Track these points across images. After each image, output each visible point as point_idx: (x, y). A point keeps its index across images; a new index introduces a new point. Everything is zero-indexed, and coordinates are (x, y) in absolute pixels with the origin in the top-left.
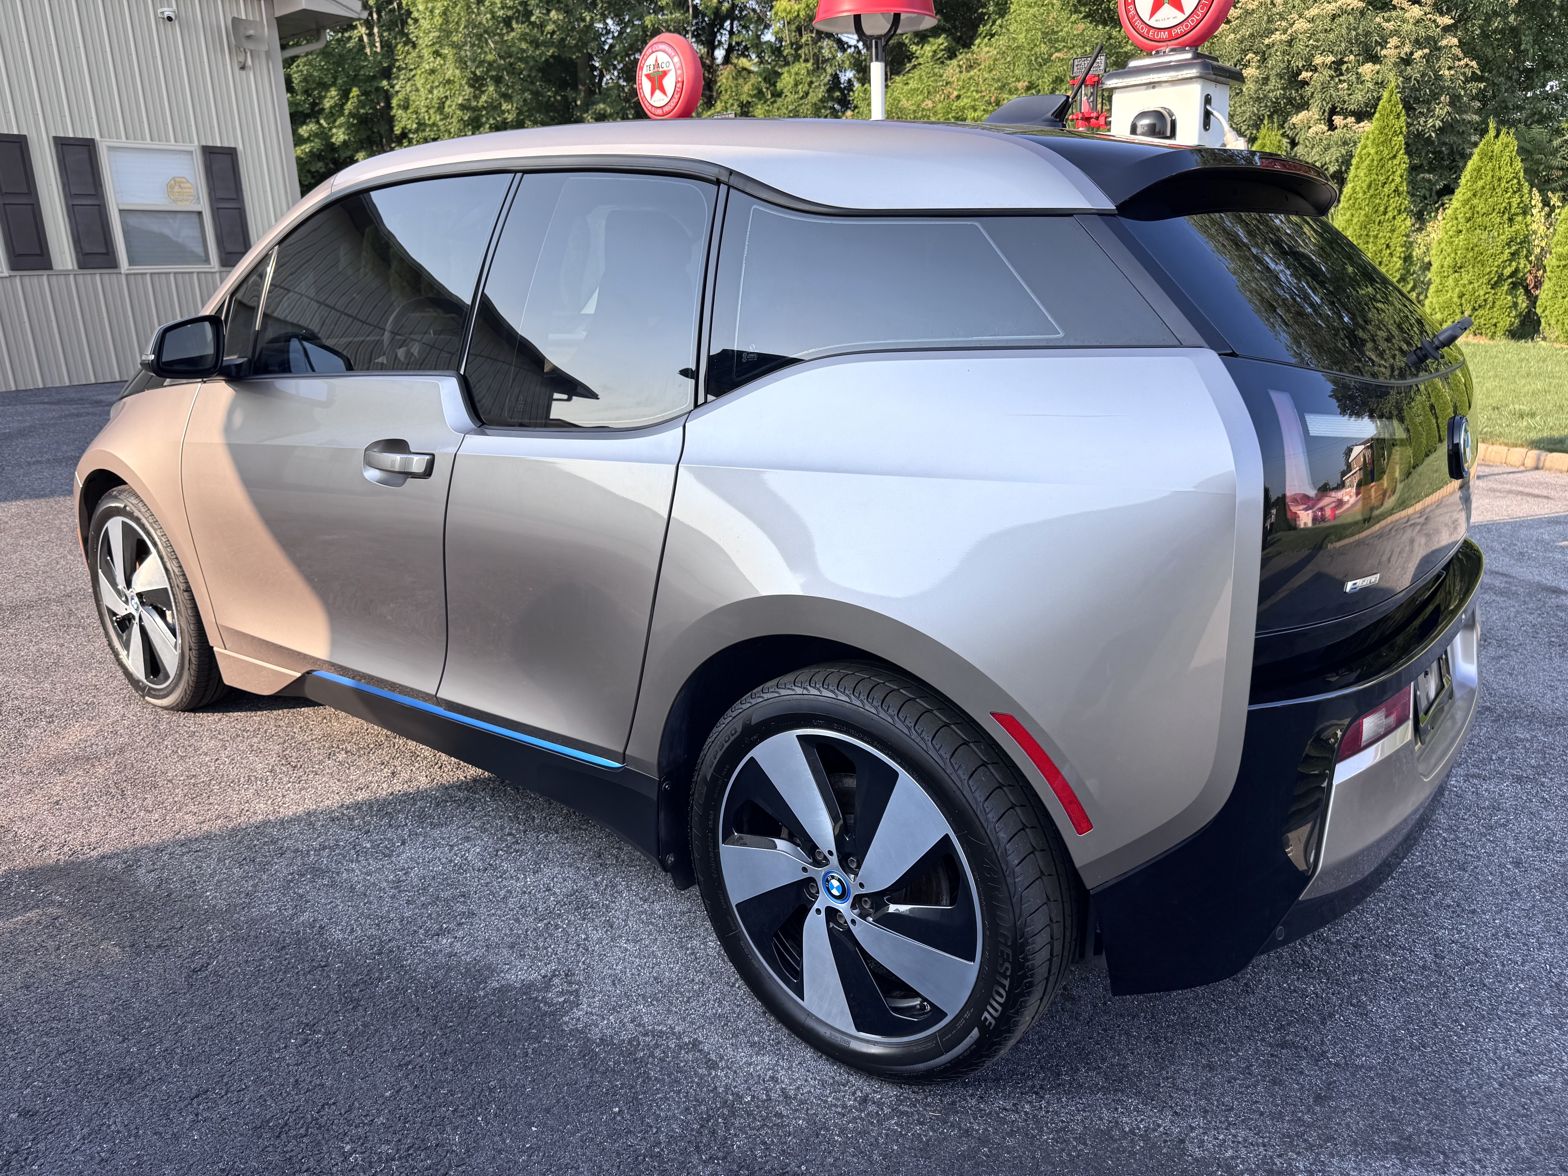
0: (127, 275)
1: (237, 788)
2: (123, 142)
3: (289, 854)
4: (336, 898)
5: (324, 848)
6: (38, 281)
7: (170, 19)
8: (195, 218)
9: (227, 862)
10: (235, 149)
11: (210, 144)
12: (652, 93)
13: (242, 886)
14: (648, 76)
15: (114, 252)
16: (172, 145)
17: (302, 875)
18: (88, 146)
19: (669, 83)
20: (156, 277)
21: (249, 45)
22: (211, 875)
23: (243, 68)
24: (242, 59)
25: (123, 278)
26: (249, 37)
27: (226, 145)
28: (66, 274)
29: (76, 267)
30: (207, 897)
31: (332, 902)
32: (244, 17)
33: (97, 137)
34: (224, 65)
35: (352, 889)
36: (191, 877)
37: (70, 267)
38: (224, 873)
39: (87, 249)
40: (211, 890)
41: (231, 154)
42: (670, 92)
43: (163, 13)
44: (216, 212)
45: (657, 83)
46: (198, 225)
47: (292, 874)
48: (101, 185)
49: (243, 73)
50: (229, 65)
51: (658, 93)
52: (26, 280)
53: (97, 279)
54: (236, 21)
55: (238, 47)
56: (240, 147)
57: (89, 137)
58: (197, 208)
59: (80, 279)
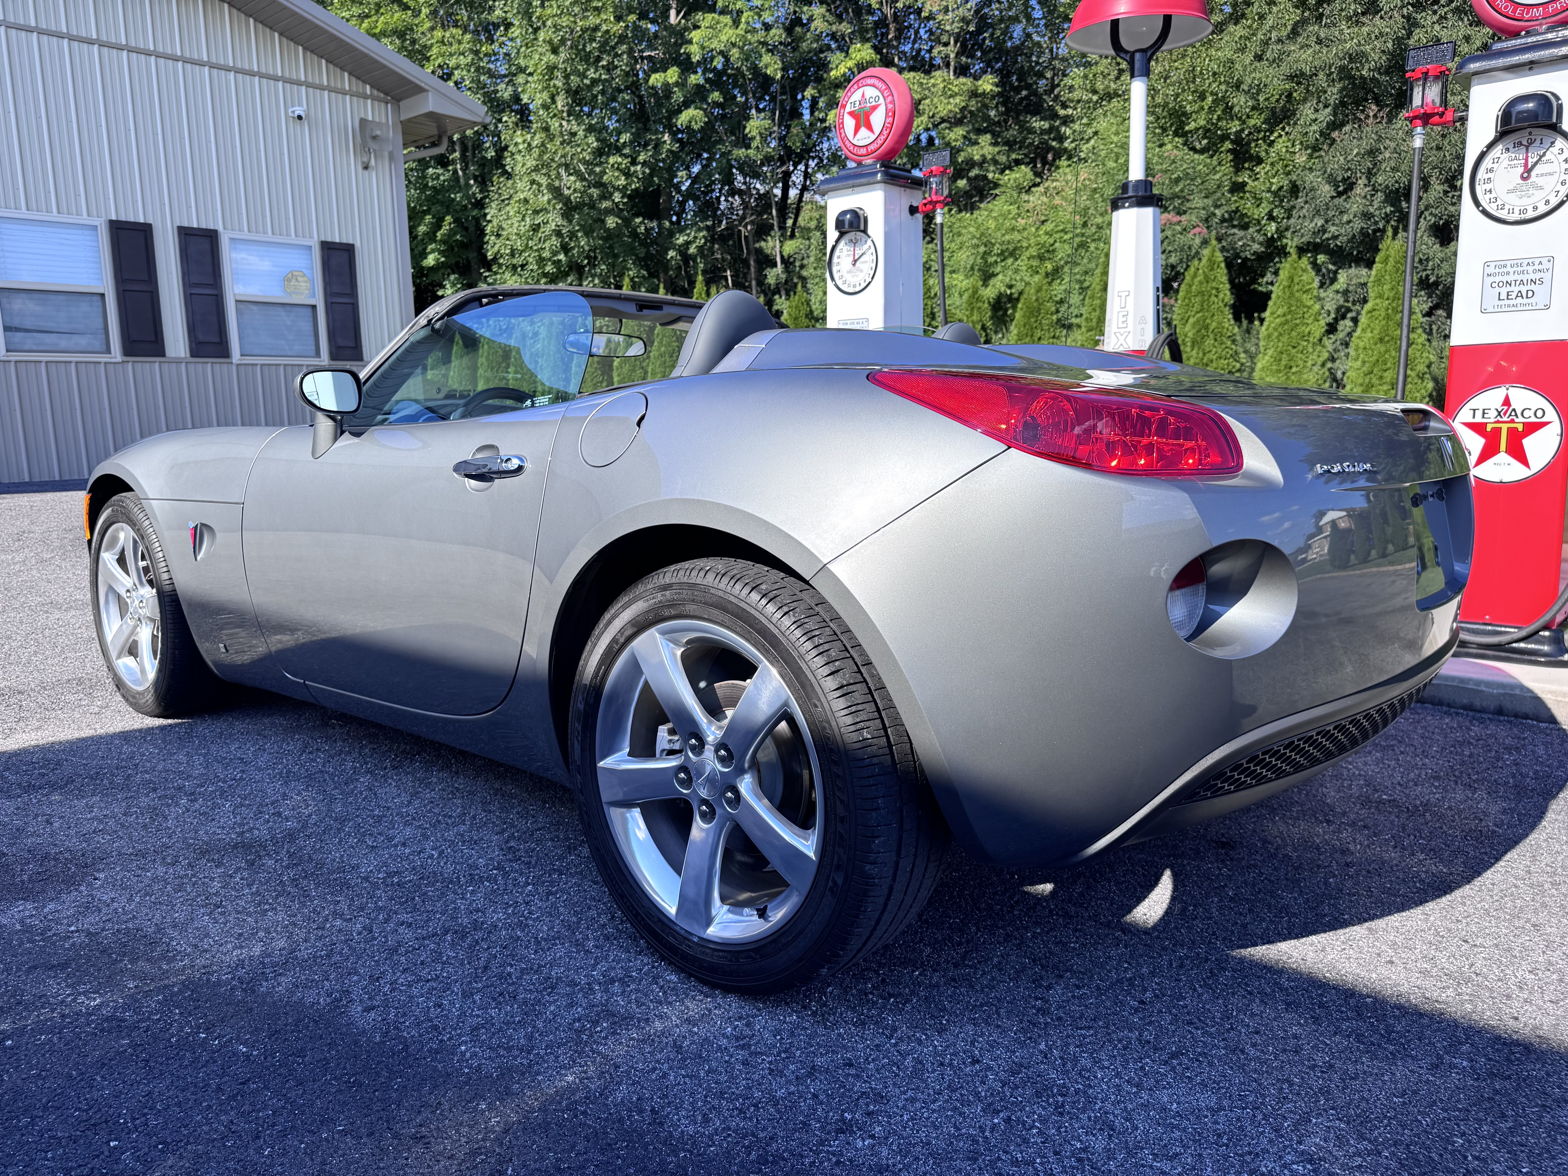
0: (238, 365)
1: (460, 891)
2: (245, 235)
3: (563, 989)
4: (658, 1062)
5: (612, 981)
6: (150, 367)
7: (300, 117)
8: (309, 311)
9: (477, 998)
10: (352, 246)
11: (330, 240)
12: (856, 130)
13: (510, 1038)
14: (851, 114)
15: (227, 342)
16: (293, 240)
17: (596, 1023)
18: (211, 236)
19: (878, 119)
20: (266, 368)
21: (373, 145)
22: (459, 1016)
23: (366, 168)
24: (365, 160)
25: (234, 368)
26: (375, 138)
27: (344, 241)
28: (178, 361)
29: (188, 355)
30: (463, 1054)
31: (655, 1069)
32: (370, 118)
33: (220, 229)
34: (349, 164)
35: (678, 1048)
36: (431, 1021)
37: (183, 355)
38: (478, 1016)
39: (201, 337)
40: (466, 1042)
41: (348, 250)
42: (877, 128)
43: (293, 112)
44: (330, 307)
45: (863, 119)
46: (311, 319)
47: (579, 1020)
48: (220, 276)
49: (366, 172)
50: (353, 164)
51: (863, 131)
52: (138, 366)
53: (208, 367)
54: (363, 122)
55: (364, 145)
56: (358, 245)
57: (212, 228)
58: (312, 302)
59: (191, 367)
